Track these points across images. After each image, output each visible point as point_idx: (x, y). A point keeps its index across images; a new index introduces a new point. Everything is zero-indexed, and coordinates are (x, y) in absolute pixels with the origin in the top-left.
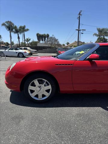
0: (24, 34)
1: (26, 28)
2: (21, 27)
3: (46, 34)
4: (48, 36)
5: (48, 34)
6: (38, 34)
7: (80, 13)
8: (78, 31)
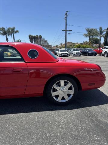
0: (14, 36)
1: (15, 30)
2: (9, 29)
3: (39, 36)
4: (41, 37)
5: (40, 35)
6: (30, 35)
7: (66, 14)
8: (65, 32)
